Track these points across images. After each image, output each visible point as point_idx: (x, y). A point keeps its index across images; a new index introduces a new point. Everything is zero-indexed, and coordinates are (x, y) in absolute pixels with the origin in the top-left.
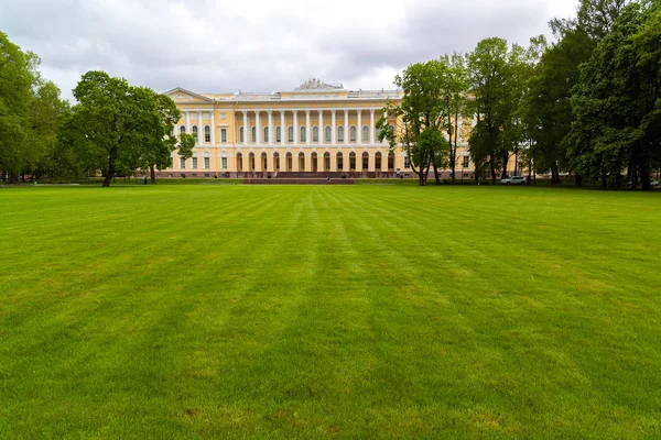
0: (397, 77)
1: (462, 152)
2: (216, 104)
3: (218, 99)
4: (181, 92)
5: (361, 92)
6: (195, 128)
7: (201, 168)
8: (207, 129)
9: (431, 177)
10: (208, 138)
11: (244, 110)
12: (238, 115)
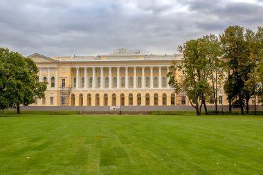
0: (180, 47)
1: (222, 93)
2: (59, 63)
3: (61, 60)
4: (37, 55)
5: (152, 56)
6: (45, 78)
7: (48, 103)
8: (53, 78)
9: (203, 110)
10: (53, 85)
11: (77, 67)
12: (73, 70)
